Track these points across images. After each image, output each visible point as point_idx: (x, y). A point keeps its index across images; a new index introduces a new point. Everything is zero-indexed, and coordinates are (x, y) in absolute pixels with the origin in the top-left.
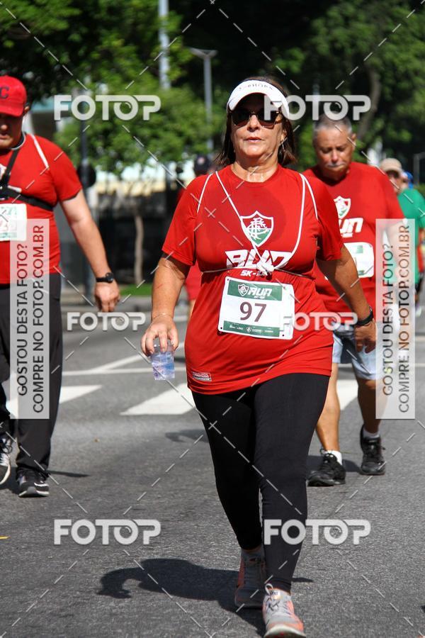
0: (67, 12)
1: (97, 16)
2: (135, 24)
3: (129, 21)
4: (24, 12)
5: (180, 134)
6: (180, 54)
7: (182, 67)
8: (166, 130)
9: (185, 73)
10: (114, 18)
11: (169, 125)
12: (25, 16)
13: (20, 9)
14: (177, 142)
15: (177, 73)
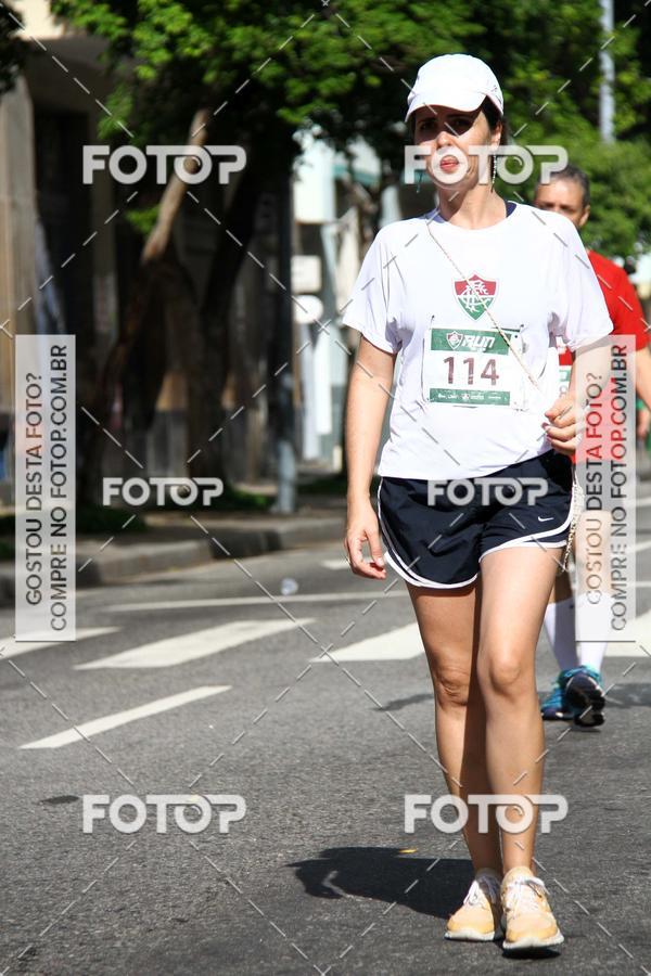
0: (462, 29)
1: (507, 33)
2: (565, 45)
3: (558, 39)
4: (397, 31)
5: (631, 213)
6: (636, 91)
7: (638, 109)
8: (608, 207)
9: (643, 119)
10: (534, 35)
11: (614, 199)
12: (398, 38)
13: (390, 27)
14: (626, 225)
15: (630, 120)
